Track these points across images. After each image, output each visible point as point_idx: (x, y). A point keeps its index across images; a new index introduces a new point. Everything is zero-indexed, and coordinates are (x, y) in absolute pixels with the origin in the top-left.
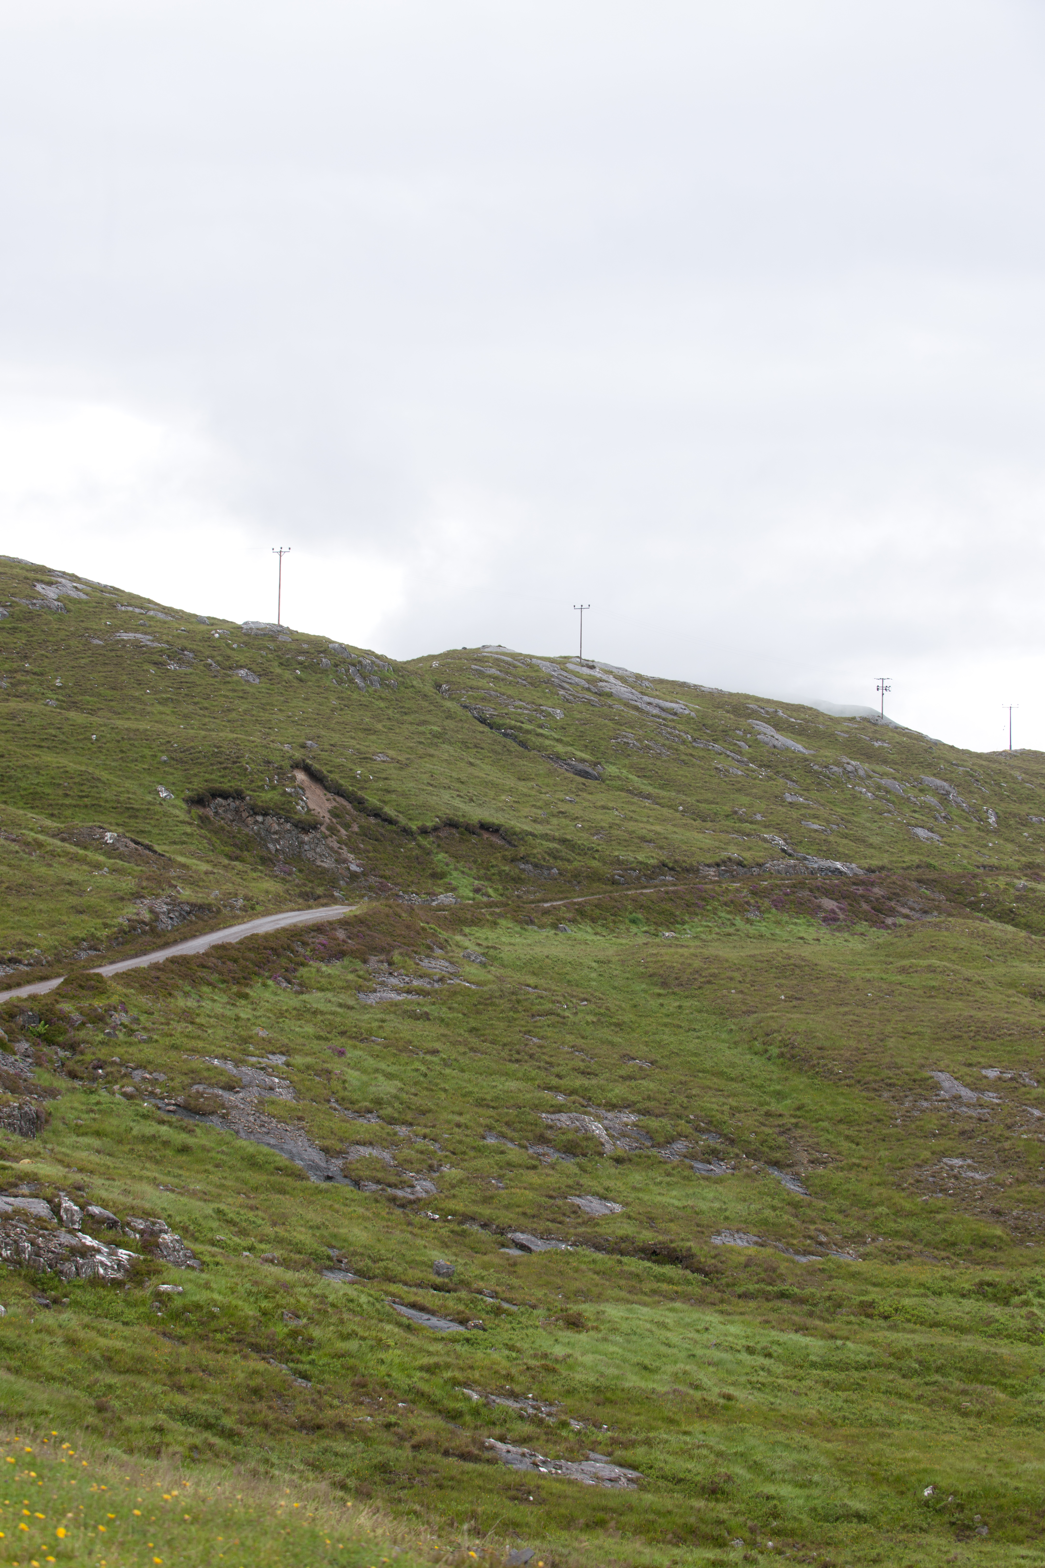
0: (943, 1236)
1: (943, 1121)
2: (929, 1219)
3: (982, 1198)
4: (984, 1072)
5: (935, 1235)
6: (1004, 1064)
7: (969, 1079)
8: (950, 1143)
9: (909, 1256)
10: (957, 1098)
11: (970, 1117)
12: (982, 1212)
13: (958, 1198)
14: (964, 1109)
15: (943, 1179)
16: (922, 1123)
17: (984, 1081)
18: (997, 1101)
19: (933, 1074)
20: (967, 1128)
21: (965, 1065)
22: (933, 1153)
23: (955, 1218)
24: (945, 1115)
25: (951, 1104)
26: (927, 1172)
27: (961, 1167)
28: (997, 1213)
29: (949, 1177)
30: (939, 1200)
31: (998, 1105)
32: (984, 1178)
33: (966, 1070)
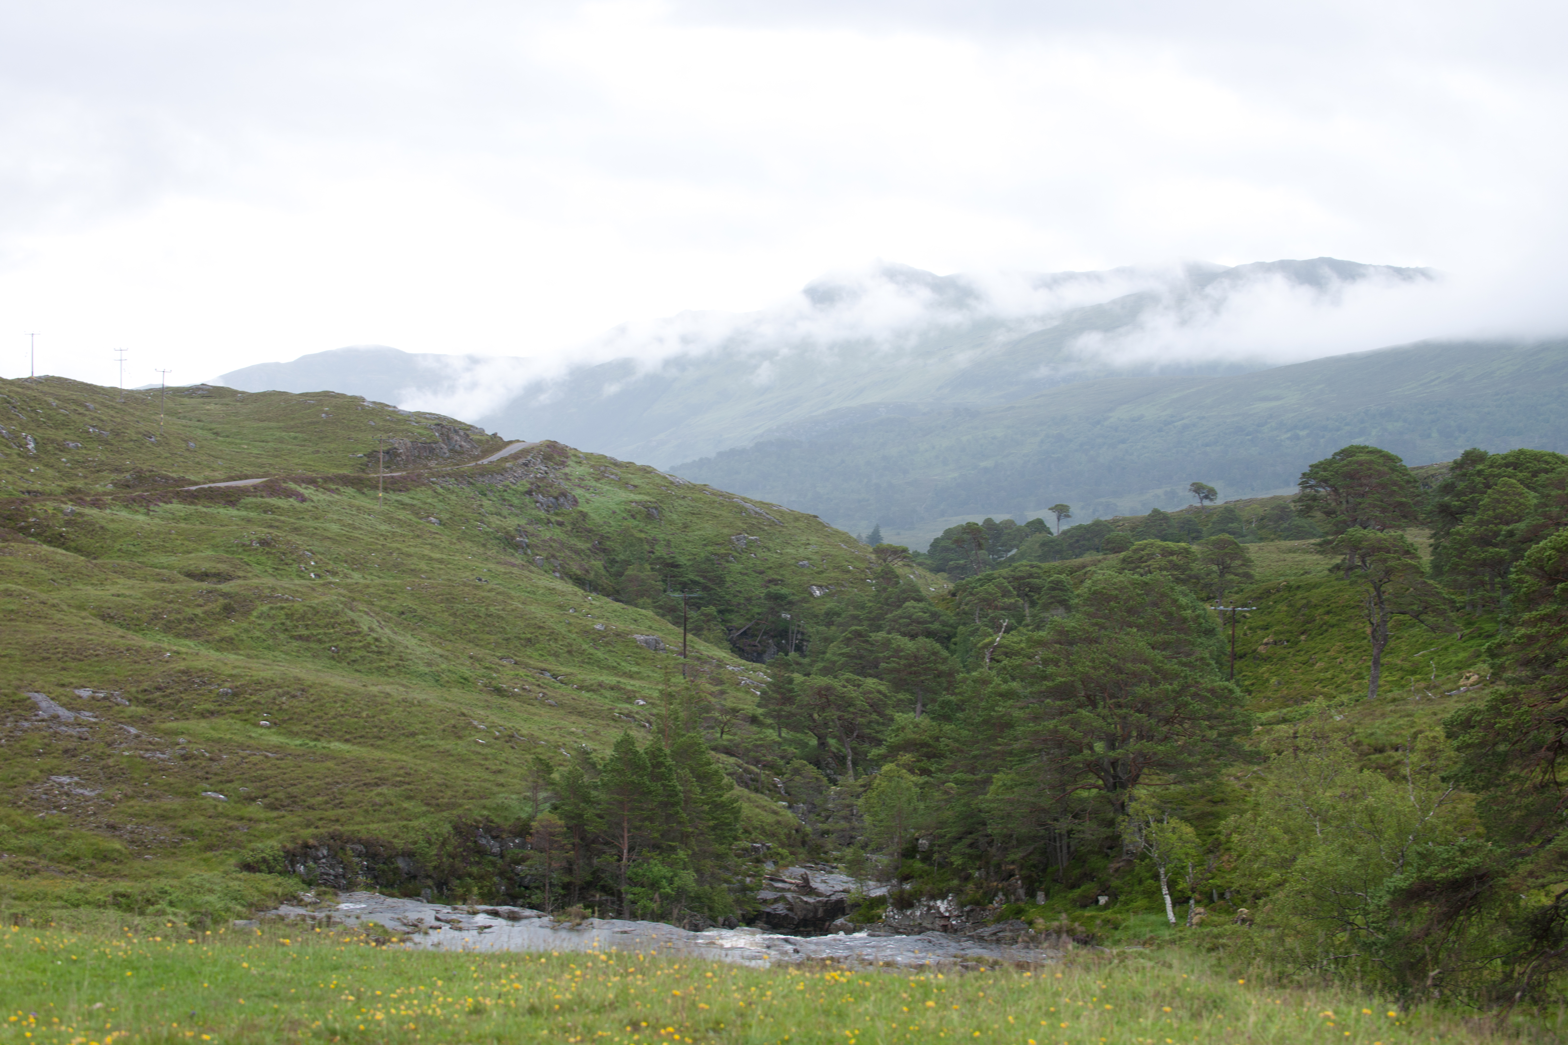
0: (66, 851)
1: (46, 741)
2: (49, 835)
3: (95, 814)
4: (78, 692)
5: (57, 850)
6: (95, 684)
7: (64, 700)
8: (55, 762)
9: (37, 871)
10: (55, 718)
11: (71, 736)
12: (98, 827)
13: (72, 814)
14: (64, 728)
15: (55, 796)
16: (25, 743)
17: (79, 701)
18: (94, 720)
19: (30, 694)
20: (69, 746)
21: (58, 685)
22: (41, 771)
23: (73, 833)
24: (47, 734)
25: (51, 724)
26: (39, 789)
27: (69, 784)
28: (112, 827)
29: (60, 794)
30: (54, 816)
31: (96, 723)
32: (93, 794)
33: (61, 690)
